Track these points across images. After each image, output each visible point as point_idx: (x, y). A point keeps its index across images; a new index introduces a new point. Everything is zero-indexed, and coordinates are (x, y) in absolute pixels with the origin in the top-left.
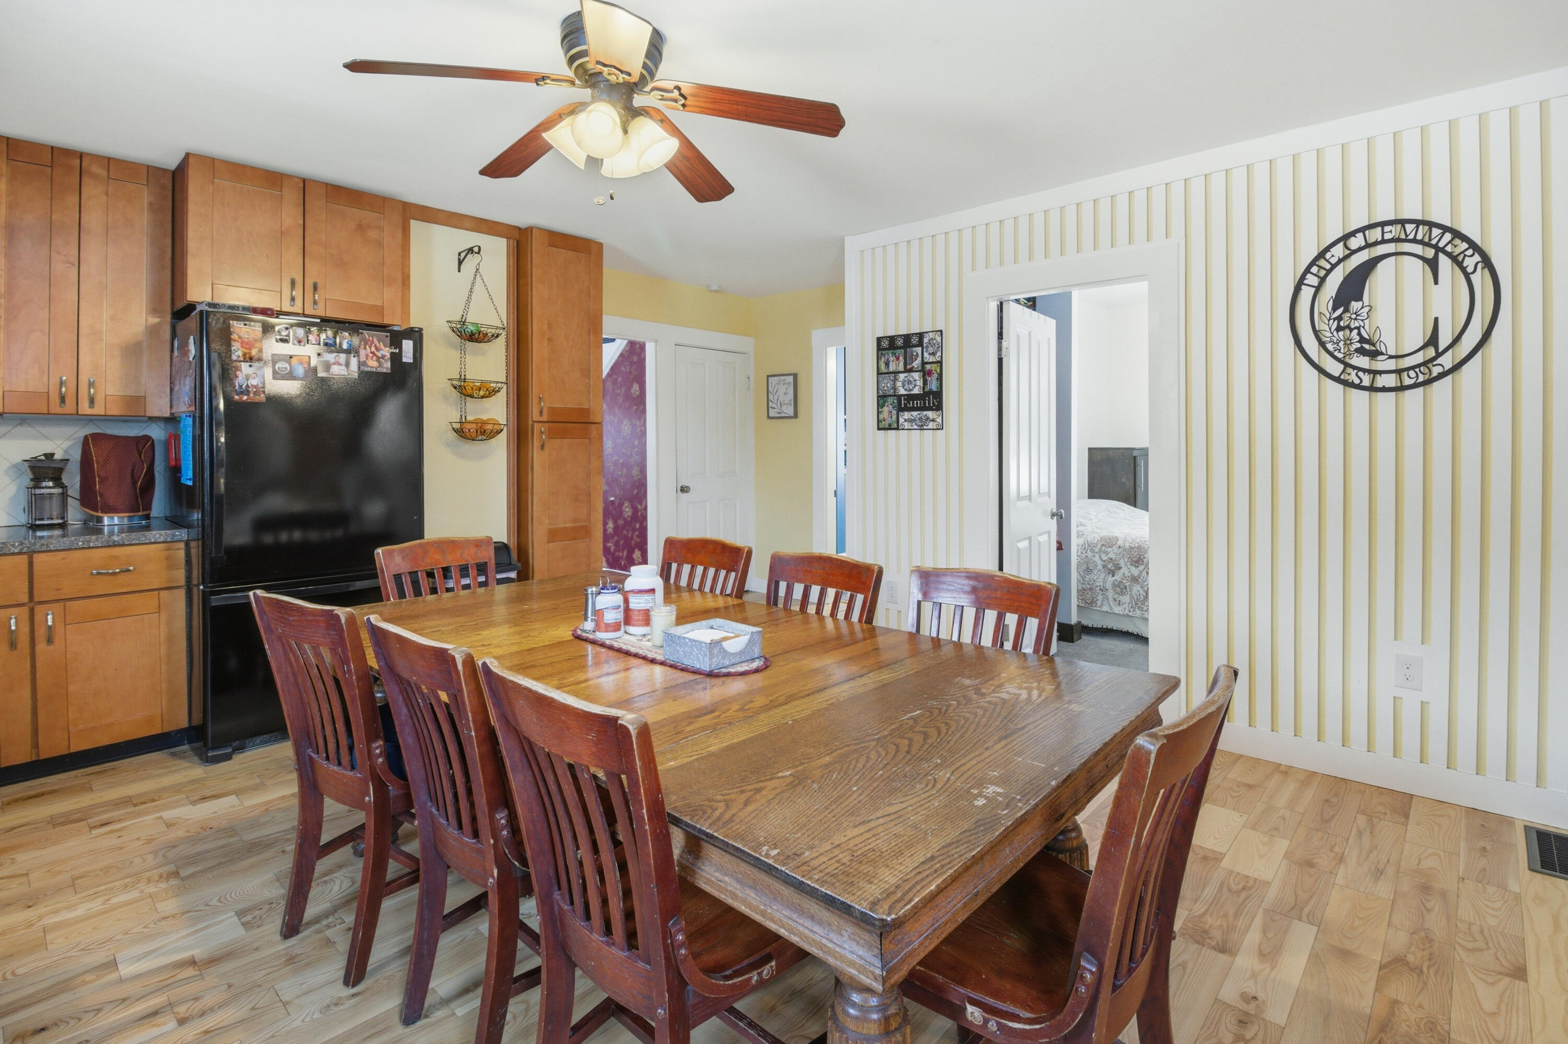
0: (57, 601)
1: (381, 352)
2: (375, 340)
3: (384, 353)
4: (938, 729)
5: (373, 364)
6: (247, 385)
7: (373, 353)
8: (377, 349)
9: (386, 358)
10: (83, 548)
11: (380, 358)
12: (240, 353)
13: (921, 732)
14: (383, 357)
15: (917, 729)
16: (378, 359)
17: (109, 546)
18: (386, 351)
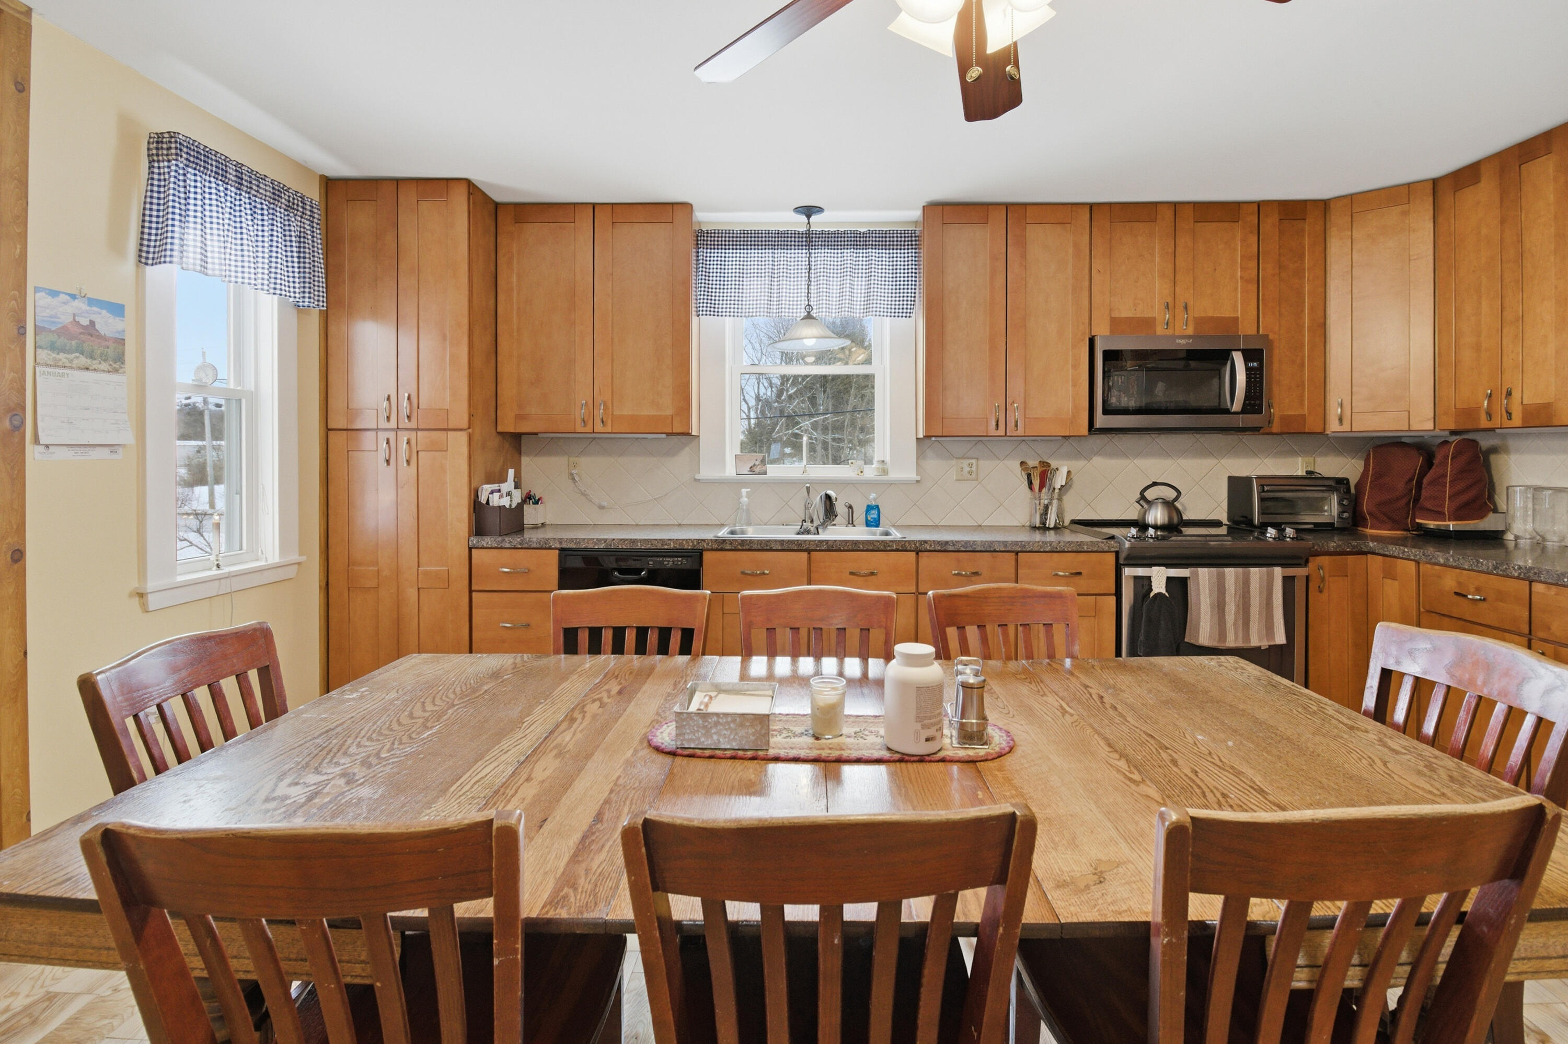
4: (399, 724)
13: (416, 718)
15: (421, 720)
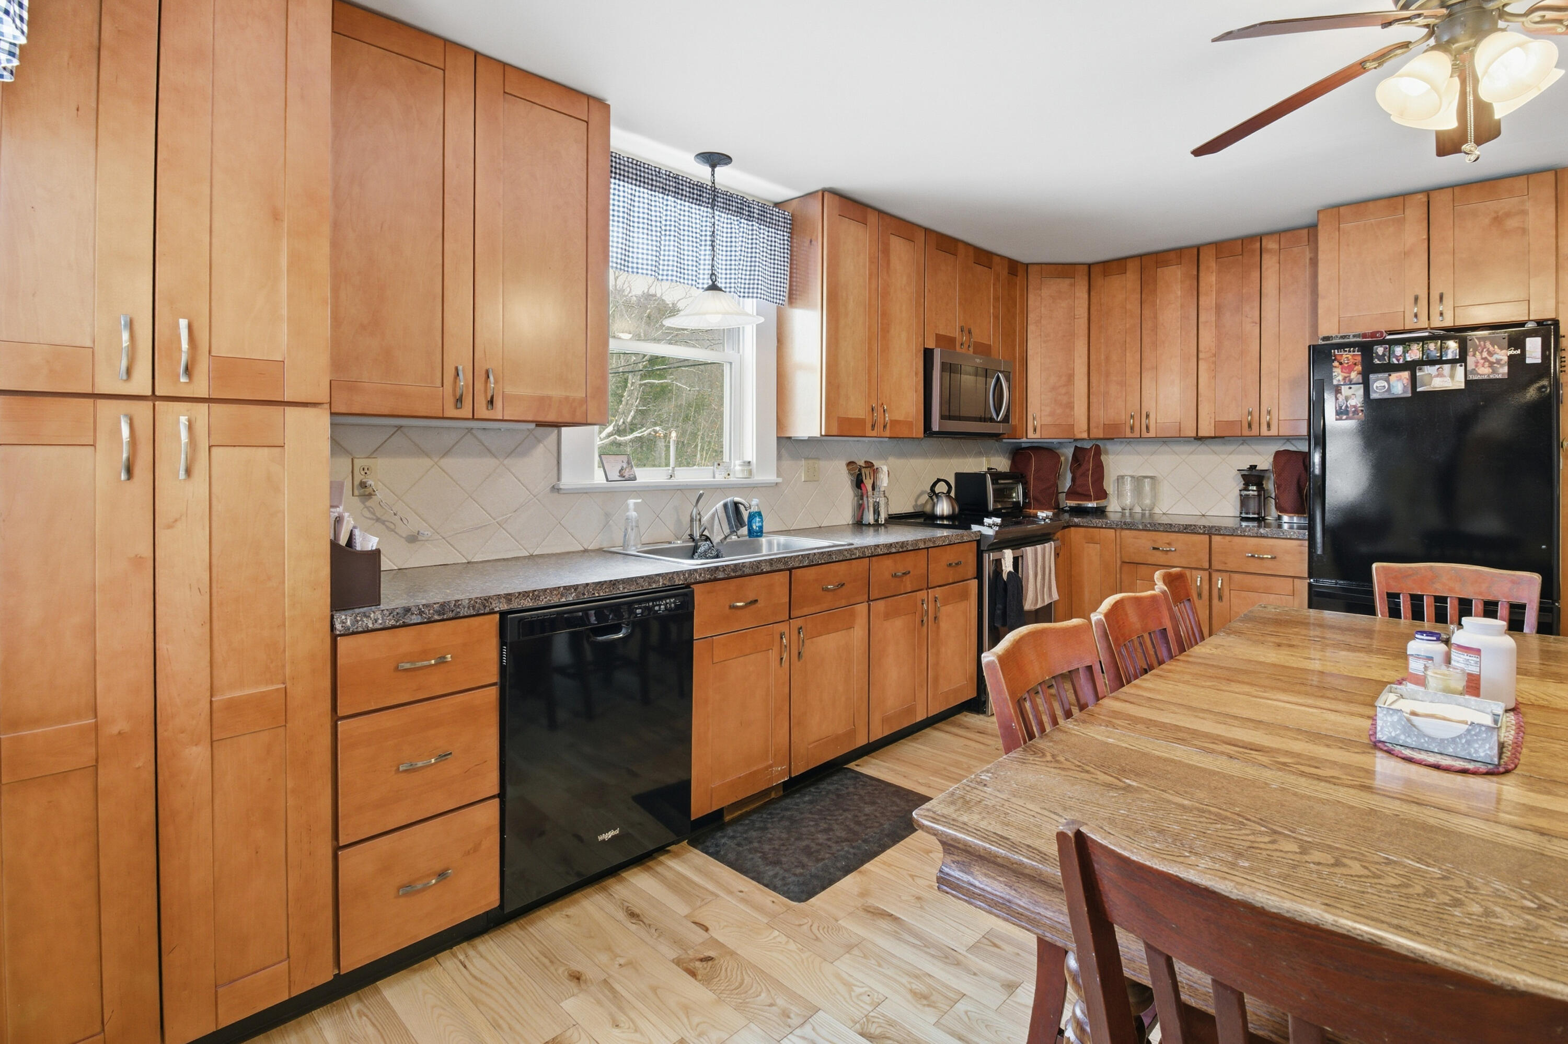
0: (1227, 571)
1: (1495, 356)
2: (1488, 344)
3: (1499, 357)
5: (1484, 372)
6: (1347, 406)
7: (1485, 359)
8: (1490, 354)
9: (1502, 362)
10: (1241, 536)
11: (1494, 363)
12: (1340, 378)
14: (1498, 362)
16: (1491, 365)
17: (1257, 537)
18: (1503, 355)
